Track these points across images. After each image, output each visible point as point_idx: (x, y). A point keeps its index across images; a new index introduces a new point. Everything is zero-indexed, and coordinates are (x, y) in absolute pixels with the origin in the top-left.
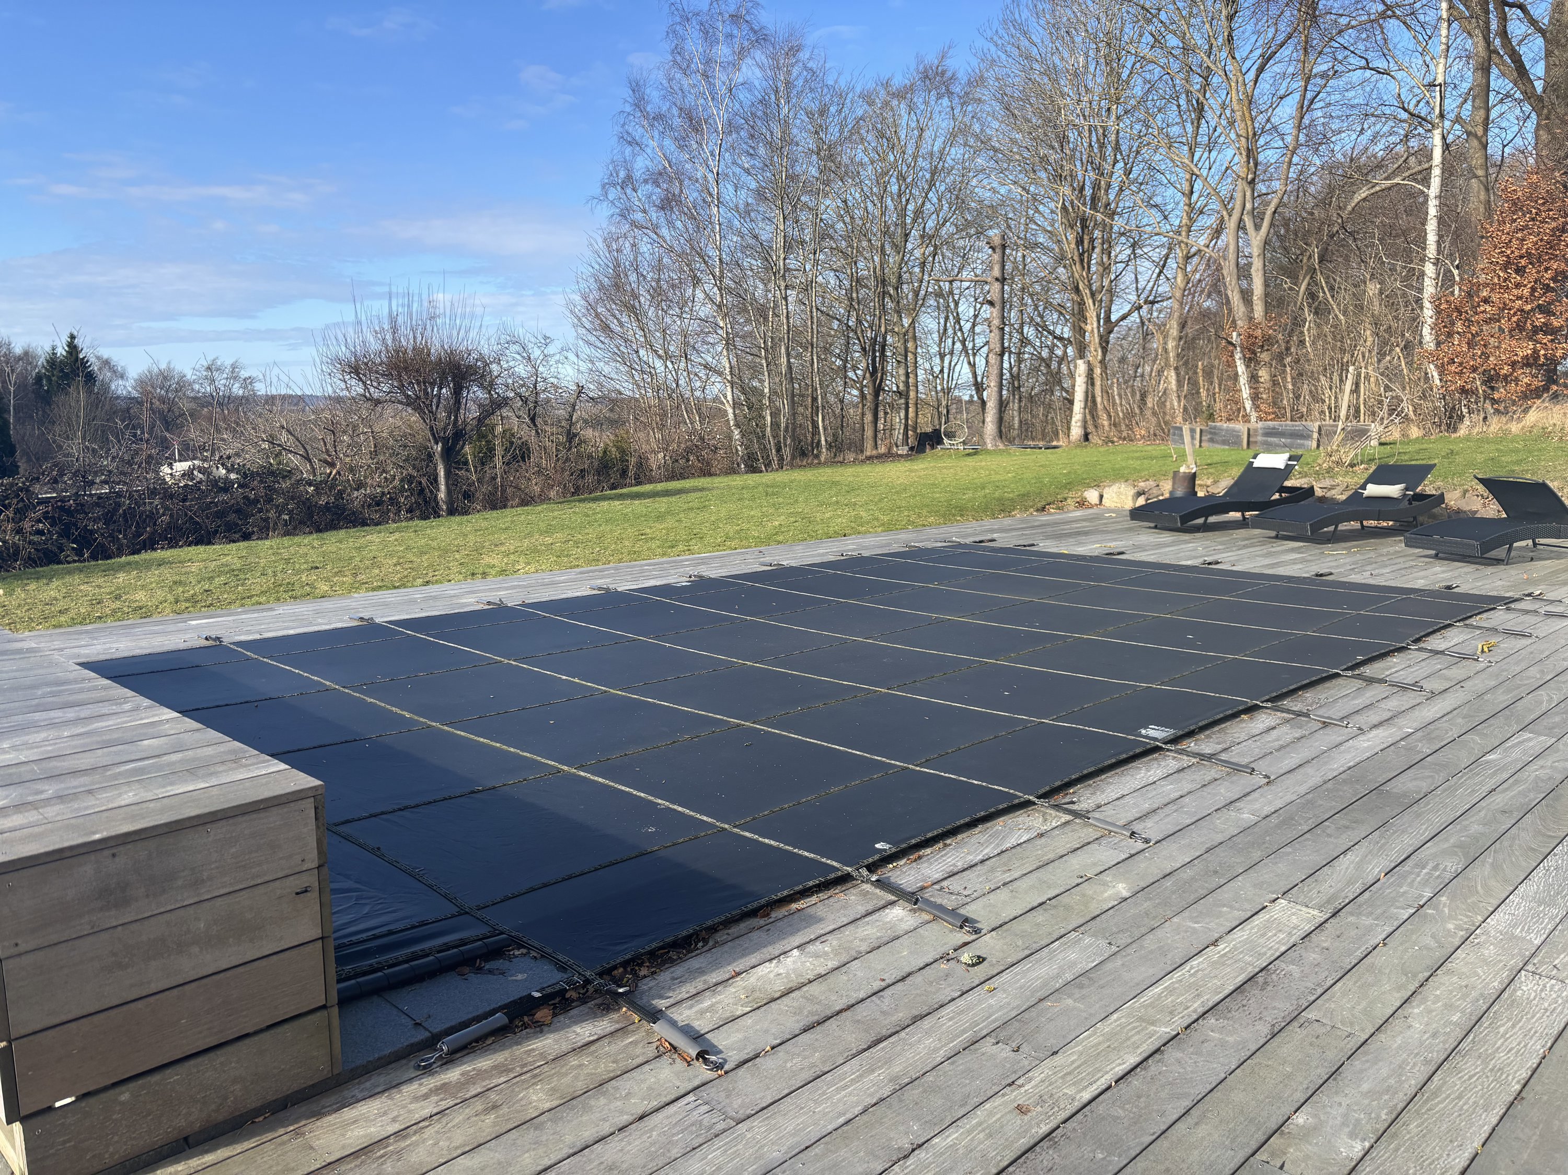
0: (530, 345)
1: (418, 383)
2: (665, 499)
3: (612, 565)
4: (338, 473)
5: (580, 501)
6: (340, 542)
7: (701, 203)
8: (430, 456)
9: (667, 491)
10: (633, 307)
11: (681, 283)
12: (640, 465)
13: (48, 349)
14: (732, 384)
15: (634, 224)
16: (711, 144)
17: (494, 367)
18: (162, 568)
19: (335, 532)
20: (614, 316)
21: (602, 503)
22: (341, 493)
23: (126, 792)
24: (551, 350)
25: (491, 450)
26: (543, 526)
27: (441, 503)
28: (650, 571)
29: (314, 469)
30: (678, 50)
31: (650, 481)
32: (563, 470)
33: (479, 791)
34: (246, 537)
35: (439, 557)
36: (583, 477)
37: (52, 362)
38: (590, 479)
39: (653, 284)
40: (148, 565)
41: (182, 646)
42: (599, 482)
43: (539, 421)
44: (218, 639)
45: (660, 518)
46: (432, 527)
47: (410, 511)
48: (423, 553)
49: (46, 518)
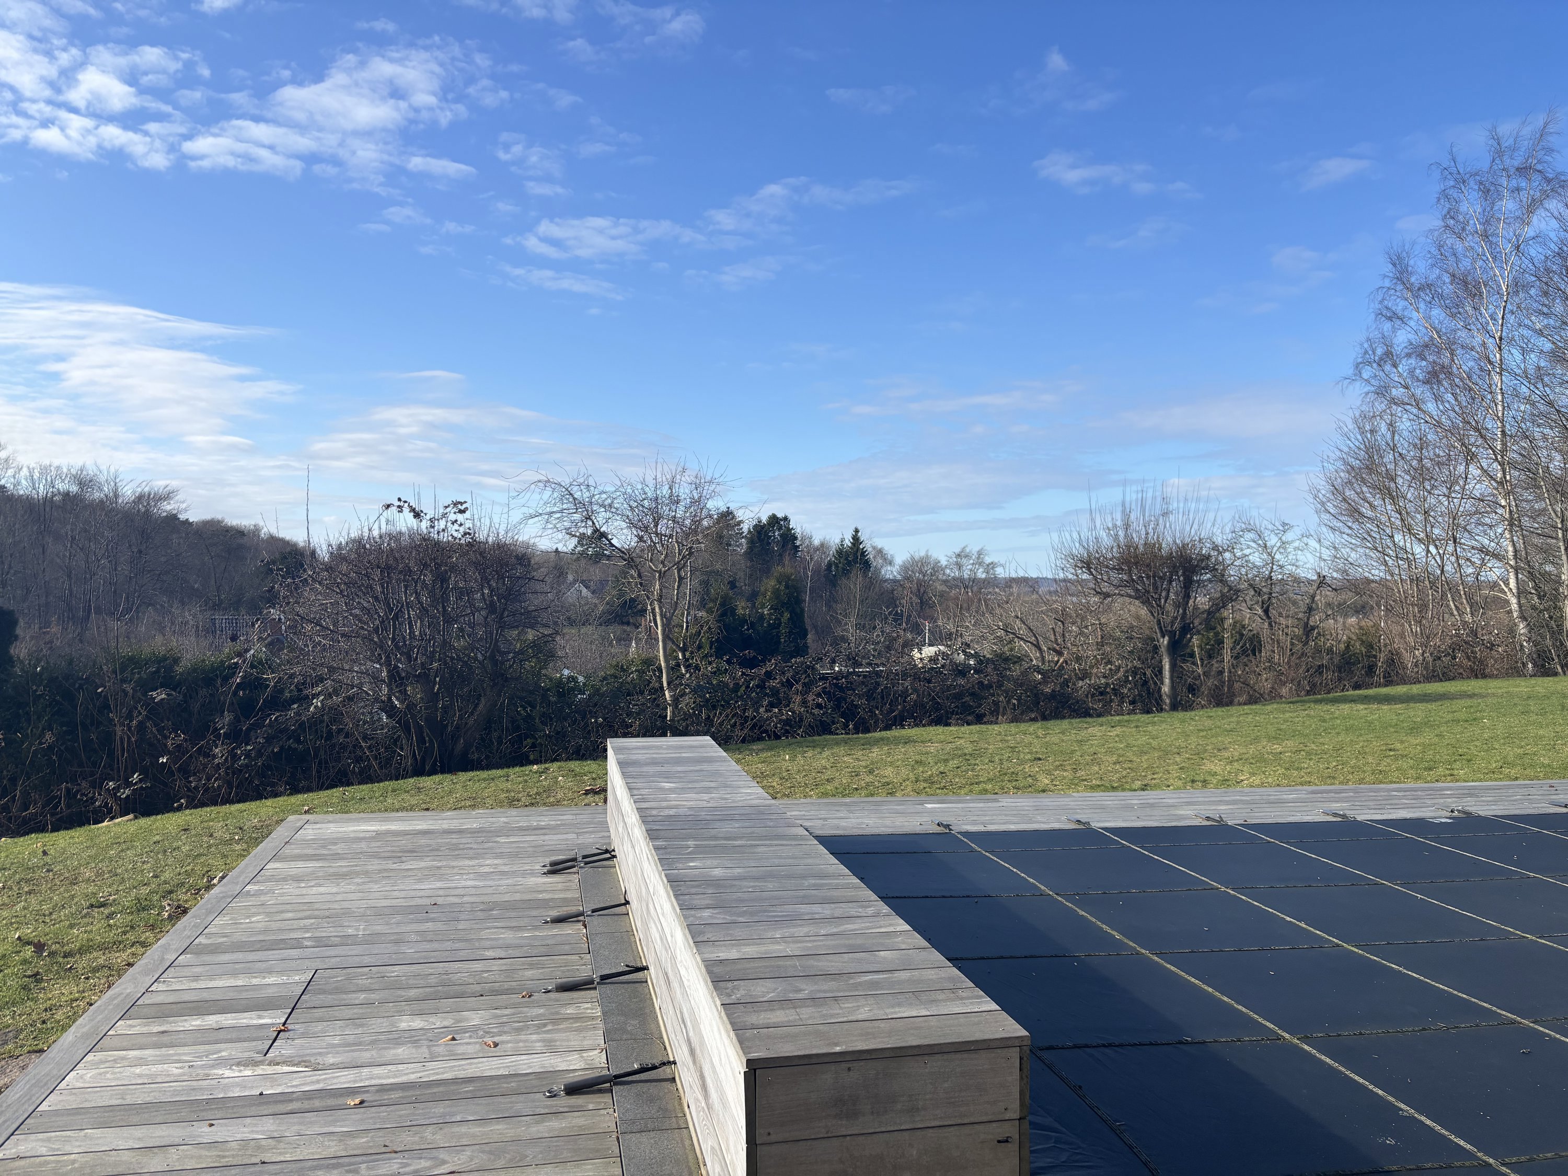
0: (1267, 533)
1: (1148, 577)
2: (1421, 706)
3: (1351, 786)
4: (1066, 662)
5: (1317, 702)
6: (1063, 733)
7: (1478, 372)
8: (1156, 648)
9: (1425, 695)
10: (1388, 489)
11: (1449, 460)
12: (1391, 662)
13: (838, 541)
14: (1517, 570)
15: (1394, 401)
16: (1491, 308)
17: (1227, 555)
18: (907, 746)
19: (1058, 722)
20: (1365, 500)
21: (1342, 706)
22: (1066, 683)
23: (863, 1006)
24: (1289, 536)
25: (1220, 642)
26: (1271, 730)
27: (1165, 697)
28: (1400, 798)
29: (1043, 658)
30: (1451, 214)
31: (1403, 682)
32: (1298, 666)
33: (1187, 1043)
34: (979, 719)
35: (1159, 758)
36: (1321, 673)
37: (840, 552)
38: (1328, 675)
39: (1414, 463)
40: (897, 741)
41: (919, 829)
42: (1340, 679)
43: (1273, 612)
44: (947, 826)
45: (1415, 729)
46: (1154, 723)
47: (1132, 702)
48: (1143, 753)
49: (824, 693)
